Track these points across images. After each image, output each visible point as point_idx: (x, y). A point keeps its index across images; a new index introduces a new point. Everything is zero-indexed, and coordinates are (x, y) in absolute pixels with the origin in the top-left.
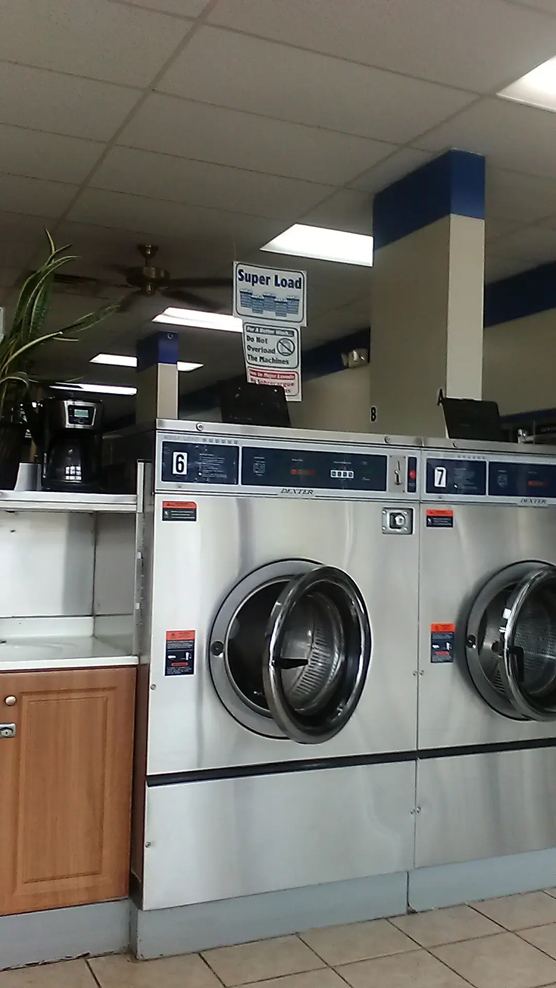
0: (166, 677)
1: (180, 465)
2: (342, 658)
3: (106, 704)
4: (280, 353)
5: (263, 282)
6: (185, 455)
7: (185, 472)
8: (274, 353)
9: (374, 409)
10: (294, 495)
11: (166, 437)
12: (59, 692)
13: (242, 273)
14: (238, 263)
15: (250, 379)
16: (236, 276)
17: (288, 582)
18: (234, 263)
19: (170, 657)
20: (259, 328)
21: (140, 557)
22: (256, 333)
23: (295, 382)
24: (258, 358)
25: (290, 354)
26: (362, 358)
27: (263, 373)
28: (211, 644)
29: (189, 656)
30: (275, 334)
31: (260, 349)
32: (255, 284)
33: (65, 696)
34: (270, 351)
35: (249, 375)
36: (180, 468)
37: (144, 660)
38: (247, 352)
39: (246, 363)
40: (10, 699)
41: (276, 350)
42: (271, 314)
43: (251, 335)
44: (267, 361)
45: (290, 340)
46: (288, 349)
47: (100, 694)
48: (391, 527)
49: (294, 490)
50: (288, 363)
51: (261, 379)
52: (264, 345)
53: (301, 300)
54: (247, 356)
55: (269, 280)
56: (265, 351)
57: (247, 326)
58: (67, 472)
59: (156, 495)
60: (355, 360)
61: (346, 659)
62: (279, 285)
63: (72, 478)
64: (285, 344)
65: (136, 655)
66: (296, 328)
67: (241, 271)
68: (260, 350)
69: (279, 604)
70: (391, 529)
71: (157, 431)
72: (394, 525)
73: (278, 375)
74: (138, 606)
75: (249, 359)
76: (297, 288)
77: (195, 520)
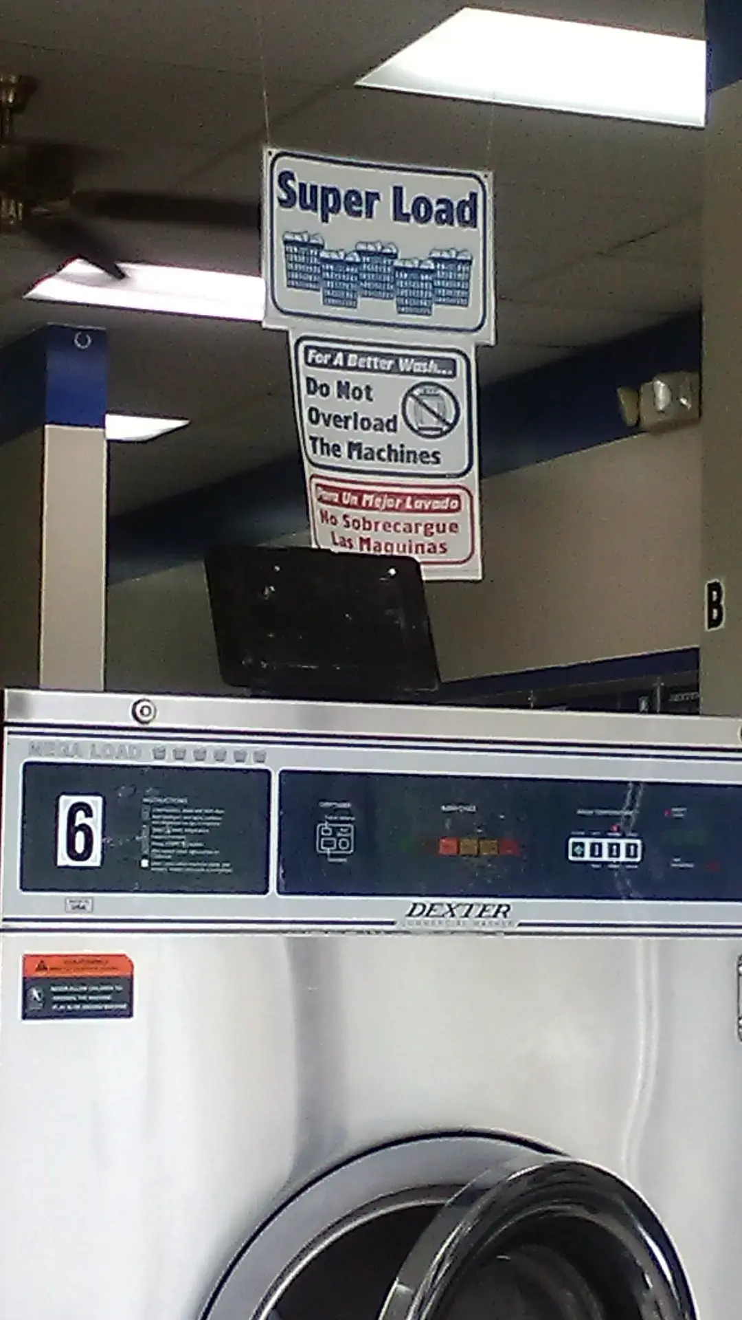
1: (80, 838)
4: (412, 428)
5: (356, 208)
6: (96, 803)
7: (95, 860)
8: (395, 430)
9: (714, 587)
10: (449, 923)
11: (34, 749)
13: (290, 183)
14: (275, 151)
15: (317, 514)
16: (271, 193)
18: (265, 154)
20: (346, 353)
22: (338, 367)
23: (462, 518)
24: (345, 449)
25: (444, 434)
26: (684, 401)
27: (360, 494)
30: (395, 370)
31: (347, 418)
32: (331, 216)
34: (381, 425)
35: (315, 500)
36: (80, 847)
38: (309, 429)
39: (306, 463)
41: (400, 419)
42: (385, 309)
43: (321, 375)
44: (371, 454)
45: (446, 390)
46: (438, 416)
49: (449, 905)
50: (438, 461)
51: (354, 511)
52: (362, 408)
53: (477, 264)
54: (309, 443)
55: (376, 202)
56: (365, 424)
57: (307, 348)
59: (2, 936)
60: (661, 407)
62: (406, 217)
64: (426, 401)
66: (464, 350)
67: (285, 177)
68: (351, 423)
69: (403, 1288)
71: (6, 729)
73: (409, 499)
75: (315, 452)
76: (464, 223)
77: (128, 1014)
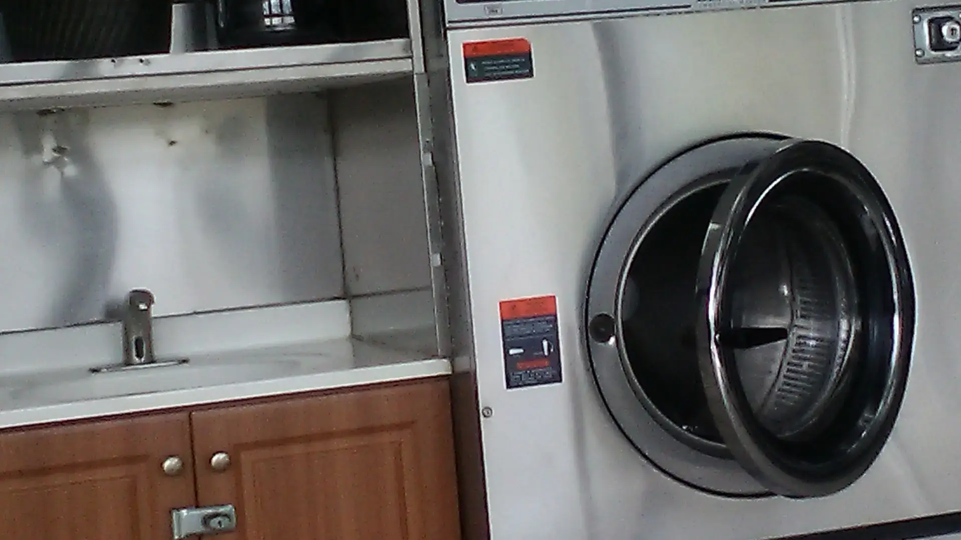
0: (509, 390)
2: (856, 326)
3: (398, 455)
12: (308, 439)
17: (727, 184)
19: (512, 352)
21: (430, 162)
28: (590, 319)
29: (549, 347)
33: (318, 446)
37: (463, 363)
40: (219, 458)
47: (386, 438)
48: (934, 48)
58: (266, 12)
59: (449, 33)
61: (865, 327)
63: (276, 21)
65: (444, 358)
69: (716, 226)
70: (933, 53)
72: (939, 44)
74: (436, 260)
77: (530, 75)
